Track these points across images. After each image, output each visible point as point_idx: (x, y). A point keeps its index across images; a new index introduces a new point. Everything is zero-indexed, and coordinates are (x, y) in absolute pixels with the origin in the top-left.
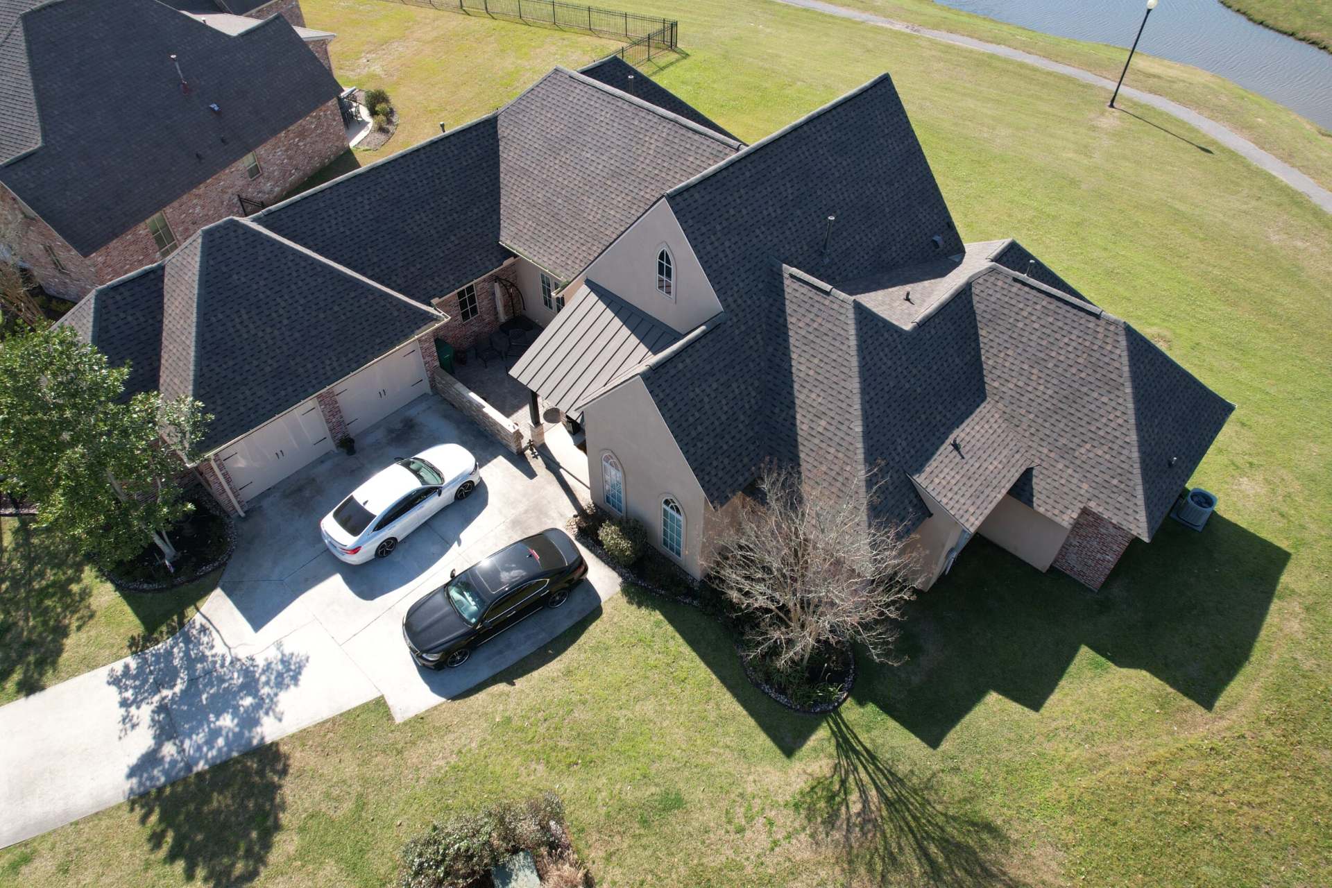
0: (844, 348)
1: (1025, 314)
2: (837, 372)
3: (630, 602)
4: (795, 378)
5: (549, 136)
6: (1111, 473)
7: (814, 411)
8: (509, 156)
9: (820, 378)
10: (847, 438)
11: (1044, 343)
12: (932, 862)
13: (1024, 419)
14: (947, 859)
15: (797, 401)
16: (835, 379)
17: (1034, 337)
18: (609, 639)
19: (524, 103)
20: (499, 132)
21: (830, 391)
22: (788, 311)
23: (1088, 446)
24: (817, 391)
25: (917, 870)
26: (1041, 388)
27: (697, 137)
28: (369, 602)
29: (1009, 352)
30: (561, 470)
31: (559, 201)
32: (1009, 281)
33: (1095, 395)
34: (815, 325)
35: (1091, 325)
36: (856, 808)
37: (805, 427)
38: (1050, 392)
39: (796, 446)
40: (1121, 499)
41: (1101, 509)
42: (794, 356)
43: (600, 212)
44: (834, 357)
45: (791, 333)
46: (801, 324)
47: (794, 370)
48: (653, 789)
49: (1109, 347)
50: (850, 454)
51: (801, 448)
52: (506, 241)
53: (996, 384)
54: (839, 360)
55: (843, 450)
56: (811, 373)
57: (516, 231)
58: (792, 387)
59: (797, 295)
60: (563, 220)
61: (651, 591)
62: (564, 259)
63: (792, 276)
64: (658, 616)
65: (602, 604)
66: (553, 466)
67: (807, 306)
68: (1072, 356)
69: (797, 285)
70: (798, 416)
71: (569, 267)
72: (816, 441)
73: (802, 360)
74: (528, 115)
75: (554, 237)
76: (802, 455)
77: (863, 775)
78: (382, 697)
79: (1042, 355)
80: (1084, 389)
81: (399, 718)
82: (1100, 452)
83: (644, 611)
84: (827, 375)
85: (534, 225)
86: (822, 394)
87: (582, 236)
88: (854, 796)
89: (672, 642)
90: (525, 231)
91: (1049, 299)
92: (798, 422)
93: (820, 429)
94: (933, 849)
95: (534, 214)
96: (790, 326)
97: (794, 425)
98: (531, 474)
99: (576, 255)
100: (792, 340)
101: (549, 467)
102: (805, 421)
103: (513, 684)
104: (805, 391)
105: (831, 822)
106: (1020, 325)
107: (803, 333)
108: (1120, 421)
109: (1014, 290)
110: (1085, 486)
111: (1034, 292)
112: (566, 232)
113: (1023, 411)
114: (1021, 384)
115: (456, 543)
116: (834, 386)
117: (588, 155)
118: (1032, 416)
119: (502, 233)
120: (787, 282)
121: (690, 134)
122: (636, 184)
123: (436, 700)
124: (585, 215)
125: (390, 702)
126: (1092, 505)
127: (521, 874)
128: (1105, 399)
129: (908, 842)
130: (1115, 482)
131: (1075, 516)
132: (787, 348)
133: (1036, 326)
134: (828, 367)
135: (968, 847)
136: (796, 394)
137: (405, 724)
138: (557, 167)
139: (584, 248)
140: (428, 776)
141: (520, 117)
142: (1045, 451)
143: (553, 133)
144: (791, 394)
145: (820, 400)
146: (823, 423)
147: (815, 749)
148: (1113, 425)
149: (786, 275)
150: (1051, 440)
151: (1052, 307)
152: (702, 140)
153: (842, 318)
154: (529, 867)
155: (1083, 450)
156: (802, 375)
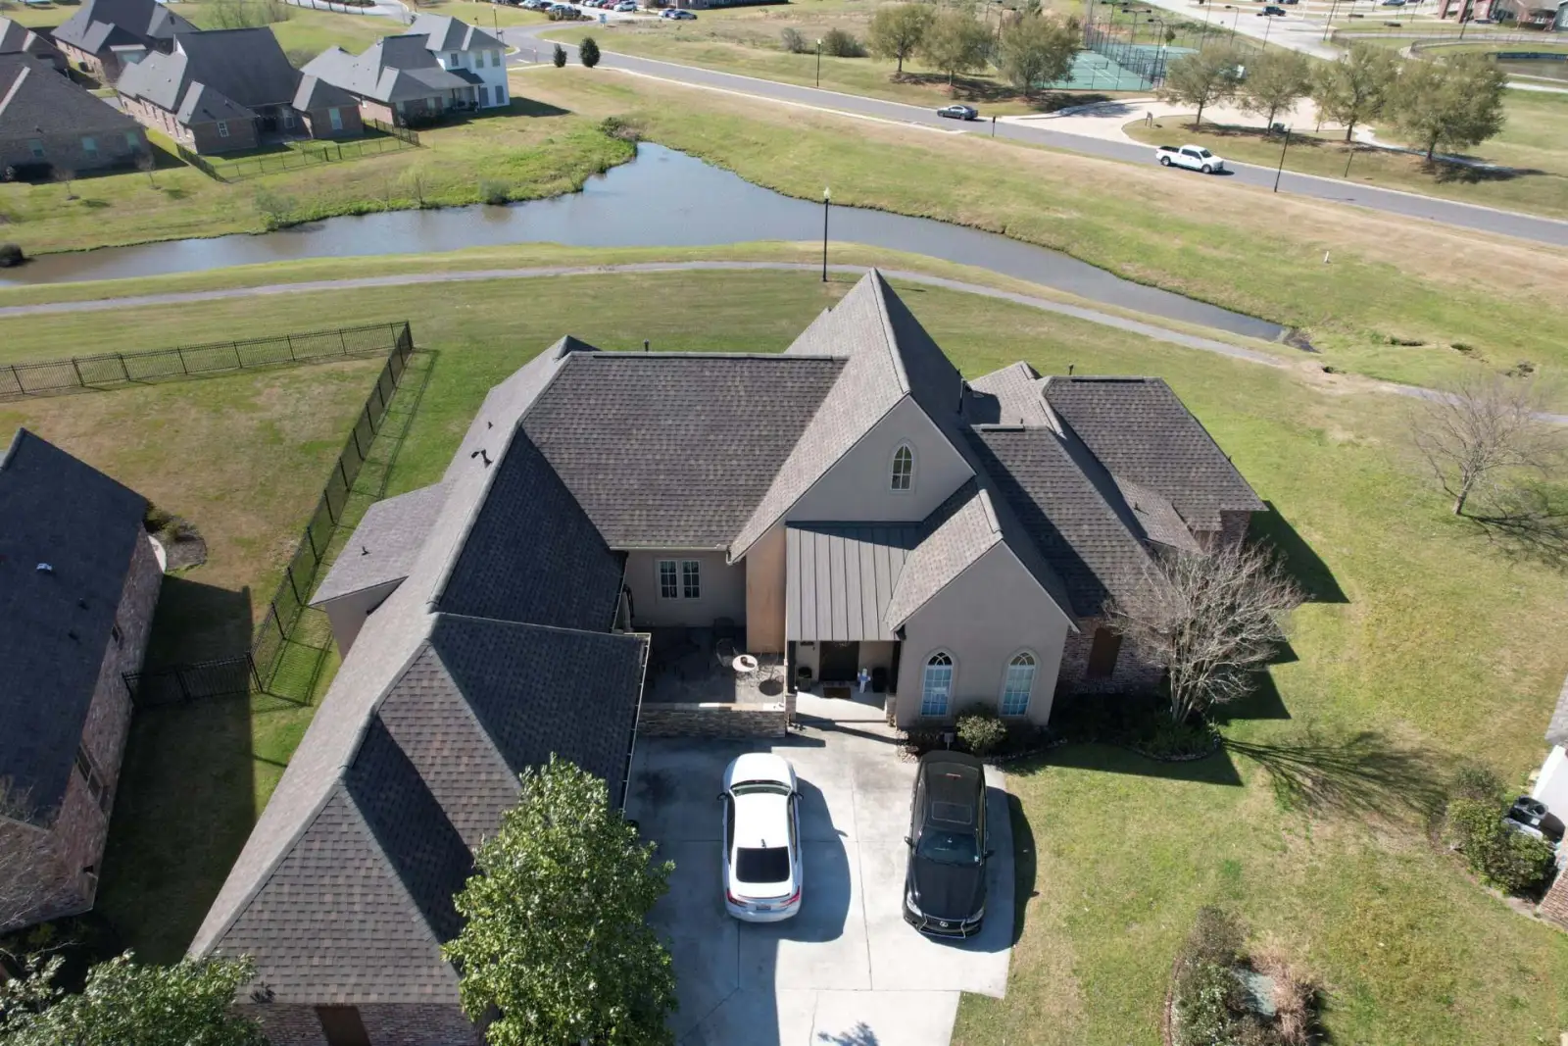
0: (1063, 464)
1: (1095, 401)
2: (1070, 484)
3: (1023, 775)
4: (1041, 506)
5: (606, 422)
6: (1219, 479)
7: (1072, 522)
8: (562, 461)
9: (1059, 495)
10: (1111, 528)
11: (1122, 415)
12: (1375, 777)
13: (1144, 474)
14: (1378, 768)
15: (1054, 522)
16: (1072, 490)
17: (1112, 415)
18: (1045, 810)
19: (549, 401)
20: (533, 440)
21: (1074, 501)
22: (1001, 458)
23: (1194, 470)
24: (1065, 506)
25: (1376, 787)
26: (1140, 447)
27: (782, 364)
28: (841, 937)
29: (1103, 433)
30: (838, 724)
31: (662, 477)
32: (1070, 383)
33: (1176, 433)
34: (1029, 458)
35: (1142, 389)
36: (1308, 782)
37: (1074, 538)
38: (1147, 447)
39: (1078, 557)
40: (1236, 492)
41: (1230, 506)
42: (1028, 490)
43: (719, 467)
44: (1060, 474)
45: (1014, 474)
46: (1017, 463)
47: (1035, 500)
48: (1213, 872)
49: (1163, 398)
50: (1121, 538)
51: (1081, 555)
52: (616, 544)
53: (1109, 460)
54: (1066, 474)
55: (1113, 538)
56: (1051, 495)
57: (622, 528)
58: (1043, 514)
59: (999, 442)
60: (679, 492)
61: (1025, 756)
62: (705, 528)
63: (984, 430)
64: (1052, 769)
65: (1007, 791)
66: (827, 725)
67: (1013, 447)
68: (1145, 415)
69: (994, 436)
70: (1063, 533)
71: (717, 533)
72: (1090, 543)
73: (1037, 489)
74: (562, 411)
75: (678, 513)
76: (1086, 560)
77: (1285, 762)
78: (962, 993)
79: (1126, 424)
80: (1167, 433)
81: (1001, 995)
82: (1203, 470)
83: (1040, 774)
84: (1064, 490)
85: (644, 513)
86: (1070, 506)
87: (713, 498)
88: (1299, 778)
89: (1086, 778)
90: (636, 523)
91: (1104, 384)
92: (1066, 538)
93: (1087, 533)
94: (1367, 770)
95: (636, 502)
96: (1009, 469)
97: (1064, 541)
98: (820, 744)
99: (717, 518)
100: (1018, 479)
101: (824, 729)
102: (1071, 533)
103: (1037, 894)
104: (1056, 511)
105: (1311, 801)
106: (1098, 410)
107: (1024, 468)
108: (1201, 442)
109: (1078, 388)
110: (1210, 497)
111: (1092, 384)
112: (690, 503)
113: (1139, 469)
114: (1125, 451)
115: (841, 837)
116: (1075, 496)
117: (670, 422)
118: (1147, 469)
119: (606, 538)
120: (984, 437)
121: (774, 364)
122: (744, 427)
123: (1003, 956)
124: (703, 477)
125: (975, 989)
126: (1223, 506)
127: (1251, 985)
128: (1183, 433)
129: (1352, 777)
130: (1225, 484)
131: (1219, 519)
132: (1019, 487)
133: (1108, 406)
134: (1060, 484)
135: (1373, 753)
136: (1049, 517)
137: (1011, 991)
138: (636, 447)
139: (723, 508)
140: (1082, 1009)
141: (554, 416)
142: (1171, 488)
143: (610, 417)
144: (1046, 519)
145: (1071, 512)
146: (1085, 527)
147: (1246, 770)
148: (1199, 447)
149: (979, 432)
150: (1169, 479)
151: (1110, 388)
152: (790, 365)
153: (1046, 443)
154: (1250, 976)
155: (1193, 474)
156: (1043, 501)
